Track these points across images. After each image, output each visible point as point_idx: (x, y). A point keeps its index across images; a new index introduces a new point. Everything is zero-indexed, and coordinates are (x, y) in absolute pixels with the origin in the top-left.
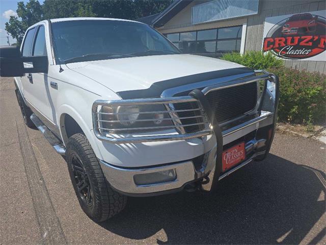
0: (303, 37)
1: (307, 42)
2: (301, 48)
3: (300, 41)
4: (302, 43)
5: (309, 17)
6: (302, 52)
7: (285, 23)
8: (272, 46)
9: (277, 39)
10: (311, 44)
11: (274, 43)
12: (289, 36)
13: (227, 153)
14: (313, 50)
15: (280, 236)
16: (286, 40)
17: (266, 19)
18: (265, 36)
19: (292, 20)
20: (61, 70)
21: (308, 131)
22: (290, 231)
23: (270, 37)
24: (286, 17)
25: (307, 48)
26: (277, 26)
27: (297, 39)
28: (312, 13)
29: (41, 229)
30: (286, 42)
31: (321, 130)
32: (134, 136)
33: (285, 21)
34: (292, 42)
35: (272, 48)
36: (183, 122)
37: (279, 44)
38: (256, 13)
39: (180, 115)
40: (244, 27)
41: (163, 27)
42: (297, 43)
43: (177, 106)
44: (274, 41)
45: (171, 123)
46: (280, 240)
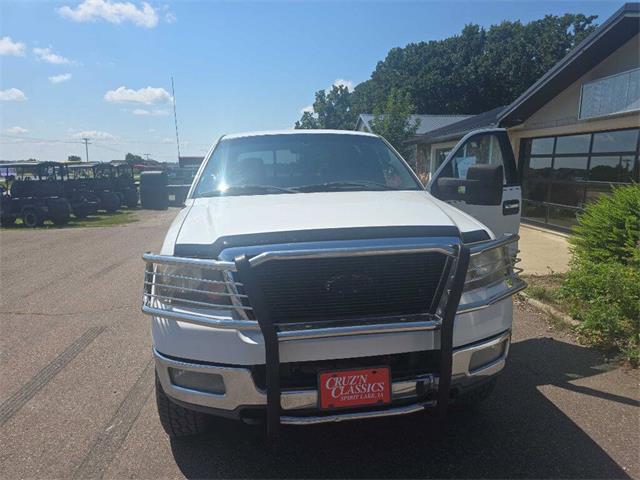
13: (335, 376)
29: (113, 420)
32: (175, 309)
41: (522, 126)
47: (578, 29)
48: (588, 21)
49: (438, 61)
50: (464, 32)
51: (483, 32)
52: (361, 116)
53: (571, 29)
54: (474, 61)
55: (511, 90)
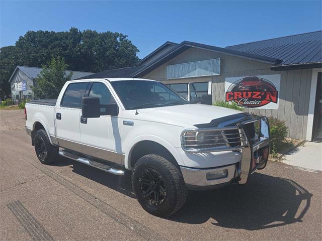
0: (254, 92)
1: (258, 96)
2: (253, 100)
3: (252, 95)
4: (254, 97)
5: (257, 79)
6: (255, 103)
7: (240, 82)
8: (232, 98)
9: (236, 93)
10: (260, 97)
11: (233, 96)
12: (244, 91)
14: (263, 102)
15: (284, 213)
16: (242, 94)
17: (226, 79)
18: (226, 91)
19: (244, 80)
20: (137, 113)
21: (274, 157)
22: (286, 212)
23: (230, 91)
24: (240, 79)
25: (258, 100)
26: (233, 84)
27: (250, 93)
28: (258, 76)
29: (127, 226)
30: (242, 96)
31: (281, 156)
33: (240, 81)
34: (247, 95)
35: (233, 100)
36: (229, 141)
37: (237, 97)
38: (219, 74)
39: (228, 137)
40: (210, 84)
42: (250, 96)
43: (226, 132)
44: (234, 94)
45: (223, 141)
46: (284, 215)
47: (121, 40)
48: (125, 37)
49: (59, 43)
50: (71, 30)
51: (80, 32)
52: (18, 66)
53: (118, 39)
54: (78, 45)
55: (96, 61)
